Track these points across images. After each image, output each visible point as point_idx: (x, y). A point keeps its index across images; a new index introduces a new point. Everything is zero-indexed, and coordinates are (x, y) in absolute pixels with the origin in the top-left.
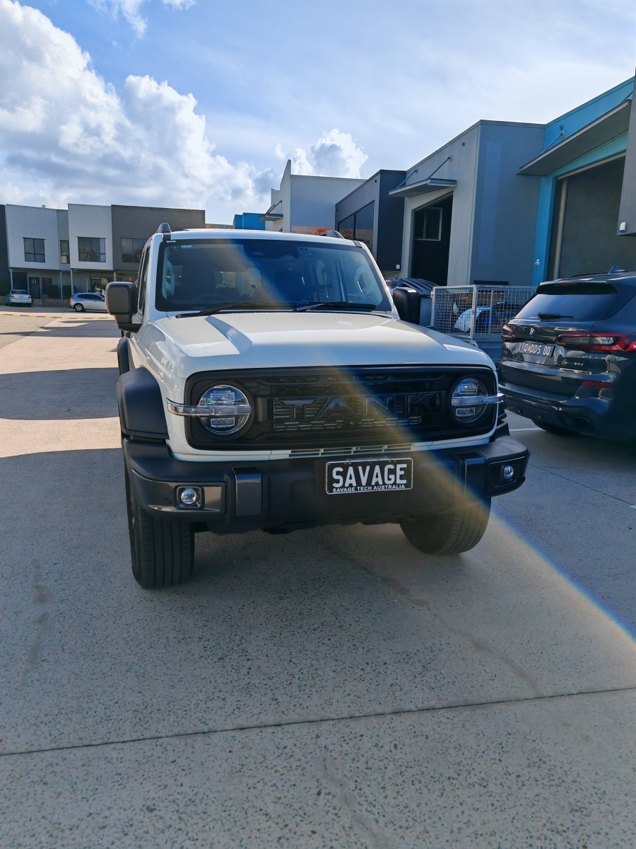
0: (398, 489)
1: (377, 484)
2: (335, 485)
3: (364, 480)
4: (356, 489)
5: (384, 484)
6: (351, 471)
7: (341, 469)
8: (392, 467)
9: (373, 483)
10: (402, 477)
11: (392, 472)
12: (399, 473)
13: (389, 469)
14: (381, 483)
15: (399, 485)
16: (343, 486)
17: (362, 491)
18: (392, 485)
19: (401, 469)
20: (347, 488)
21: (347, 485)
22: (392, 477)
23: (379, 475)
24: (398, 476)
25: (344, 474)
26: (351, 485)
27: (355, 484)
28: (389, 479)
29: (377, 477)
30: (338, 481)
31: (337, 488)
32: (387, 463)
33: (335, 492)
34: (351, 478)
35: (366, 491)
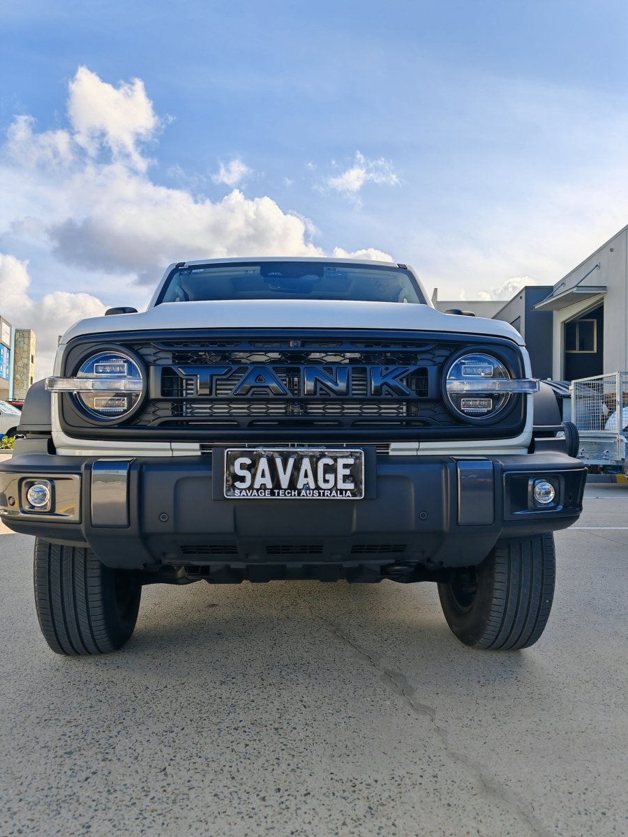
0: (340, 497)
1: (306, 487)
2: (238, 484)
3: (285, 480)
4: (272, 493)
5: (318, 488)
6: (263, 464)
7: (248, 461)
8: (330, 462)
9: (300, 486)
10: (345, 478)
11: (330, 469)
12: (342, 472)
13: (326, 466)
14: (312, 486)
15: (341, 491)
16: (251, 488)
17: (282, 497)
18: (331, 490)
19: (345, 466)
20: (258, 490)
21: (257, 486)
22: (330, 477)
23: (310, 473)
24: (340, 477)
25: (252, 467)
26: (263, 487)
27: (270, 485)
28: (326, 481)
29: (306, 476)
30: (242, 479)
31: (241, 490)
32: (323, 455)
33: (237, 495)
34: (263, 476)
35: (288, 497)
